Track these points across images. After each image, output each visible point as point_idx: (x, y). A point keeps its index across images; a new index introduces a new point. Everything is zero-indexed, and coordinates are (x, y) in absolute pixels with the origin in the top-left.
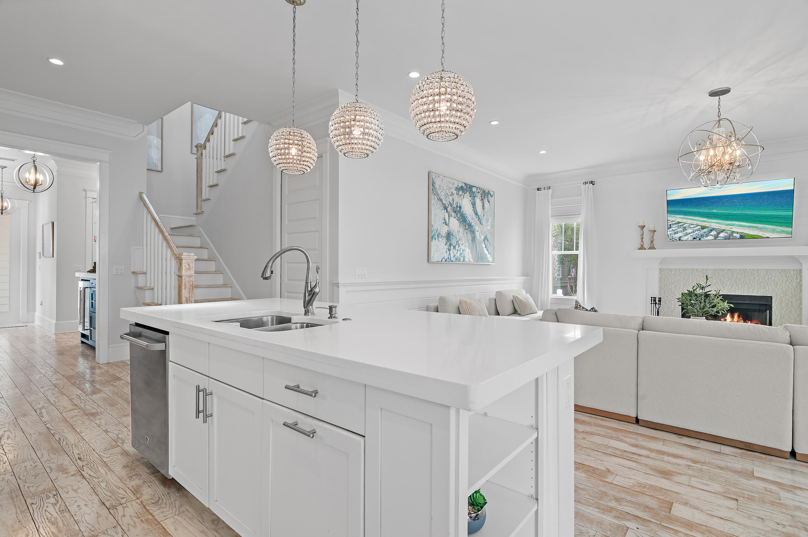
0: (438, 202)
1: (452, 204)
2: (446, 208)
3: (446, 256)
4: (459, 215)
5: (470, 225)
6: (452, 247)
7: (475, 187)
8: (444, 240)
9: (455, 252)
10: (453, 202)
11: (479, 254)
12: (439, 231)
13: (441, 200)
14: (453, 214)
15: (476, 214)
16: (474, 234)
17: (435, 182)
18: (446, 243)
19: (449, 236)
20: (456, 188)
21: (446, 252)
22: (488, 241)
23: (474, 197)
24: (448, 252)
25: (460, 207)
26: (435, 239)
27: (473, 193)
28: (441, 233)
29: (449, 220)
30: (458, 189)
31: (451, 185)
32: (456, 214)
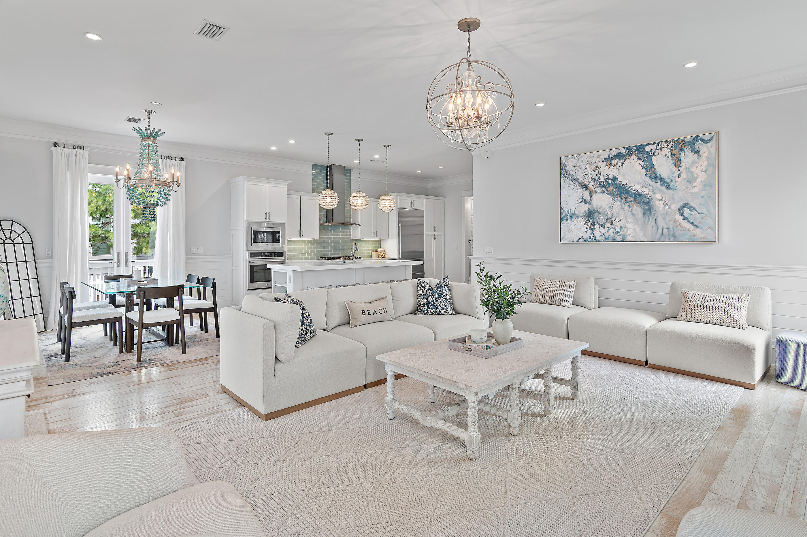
0: (572, 183)
1: (597, 178)
2: (584, 186)
3: (586, 236)
4: (611, 188)
5: (638, 195)
6: (597, 226)
7: (651, 144)
8: (583, 220)
9: (604, 231)
10: (599, 177)
11: (665, 231)
12: (573, 211)
13: (577, 180)
14: (599, 190)
15: (656, 177)
16: (649, 205)
17: (566, 164)
18: (586, 223)
19: (590, 215)
20: (606, 159)
21: (587, 232)
22: (691, 209)
23: (650, 158)
24: (590, 232)
25: (615, 179)
26: (567, 220)
27: (647, 153)
28: (577, 213)
29: (591, 197)
30: (609, 160)
31: (594, 160)
32: (606, 188)
